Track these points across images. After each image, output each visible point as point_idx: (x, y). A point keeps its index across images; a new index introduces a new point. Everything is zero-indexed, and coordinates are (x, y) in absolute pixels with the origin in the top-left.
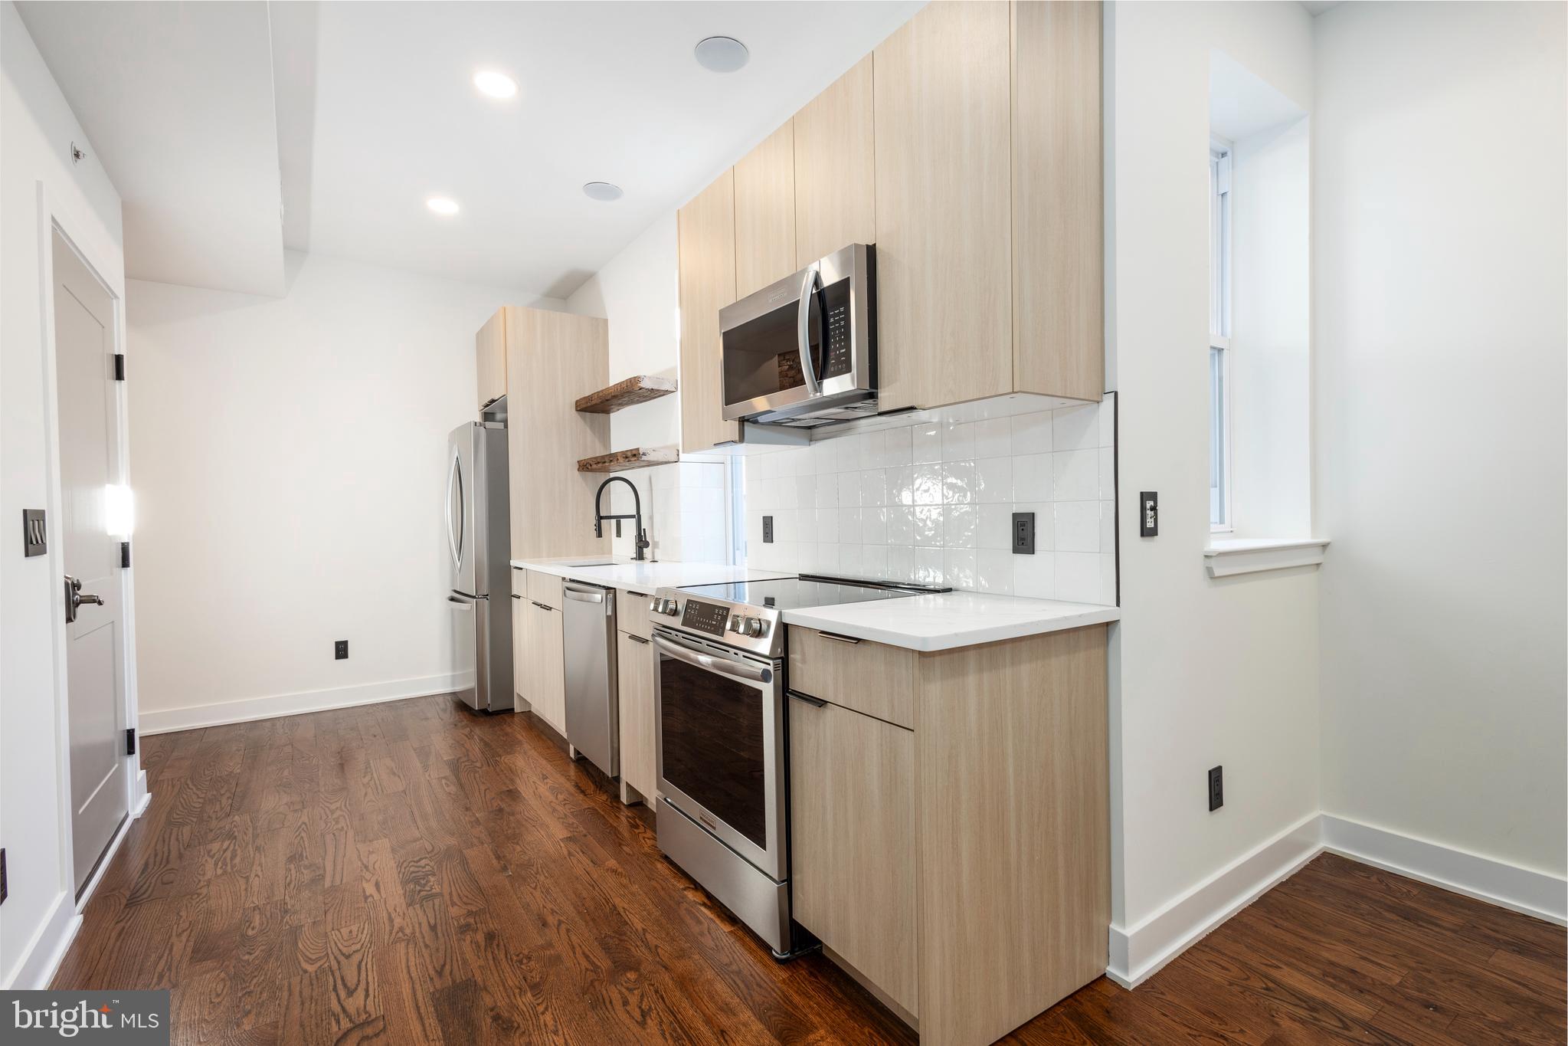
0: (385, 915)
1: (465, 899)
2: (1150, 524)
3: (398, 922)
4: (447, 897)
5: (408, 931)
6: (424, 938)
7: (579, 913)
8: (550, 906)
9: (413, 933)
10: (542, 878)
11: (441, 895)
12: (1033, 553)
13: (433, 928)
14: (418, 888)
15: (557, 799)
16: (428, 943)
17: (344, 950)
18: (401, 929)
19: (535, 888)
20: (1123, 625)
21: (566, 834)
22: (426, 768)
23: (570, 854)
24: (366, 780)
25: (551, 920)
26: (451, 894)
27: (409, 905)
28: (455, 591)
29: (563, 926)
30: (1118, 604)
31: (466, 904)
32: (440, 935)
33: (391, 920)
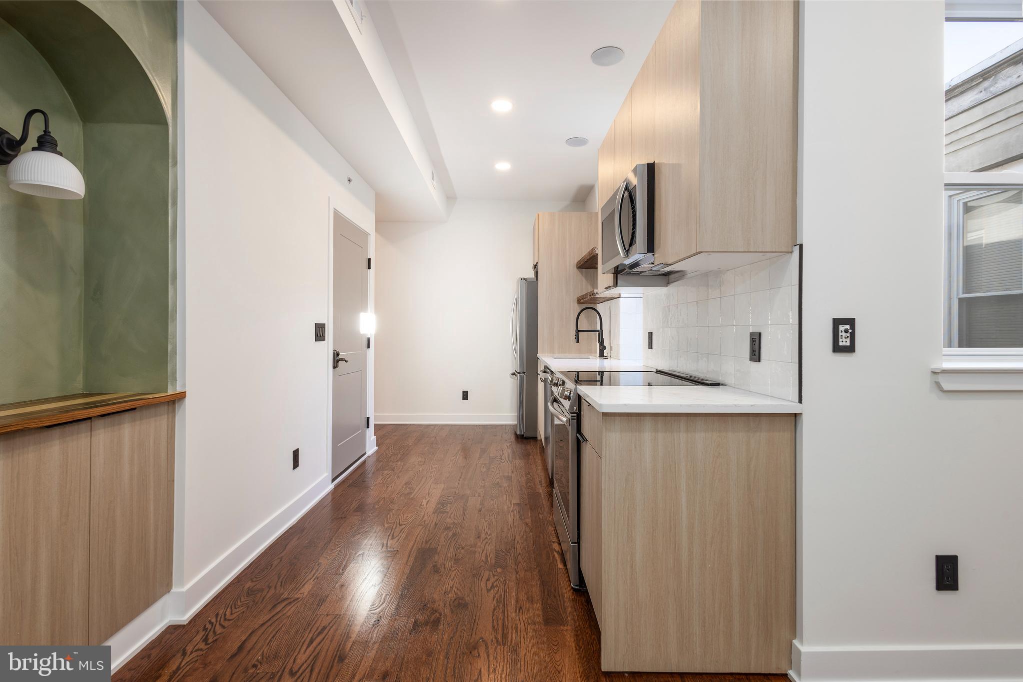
0: (423, 514)
1: (456, 517)
3: (426, 517)
4: (449, 514)
5: (426, 523)
6: (430, 527)
7: (497, 537)
8: (487, 530)
9: (428, 524)
10: (492, 518)
11: (448, 512)
12: (760, 362)
13: (436, 524)
14: (442, 507)
15: (526, 485)
16: (430, 529)
17: (401, 522)
18: (425, 521)
19: (486, 521)
20: (805, 417)
21: (518, 501)
22: (480, 458)
23: (513, 511)
24: (453, 458)
25: (483, 536)
26: (452, 513)
27: (434, 513)
28: (516, 371)
29: (486, 540)
30: (800, 402)
31: (454, 519)
32: (437, 528)
33: (424, 516)
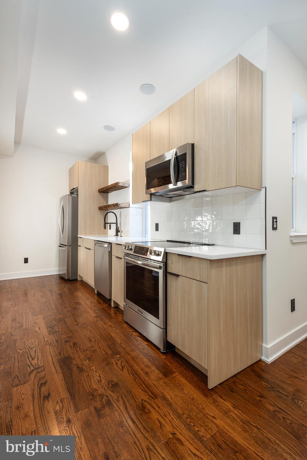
0: (42, 337)
1: (66, 333)
2: (275, 226)
3: (46, 339)
4: (61, 332)
5: (49, 342)
6: (54, 344)
7: (101, 338)
8: (92, 335)
9: (51, 342)
10: (89, 328)
11: (59, 331)
12: (240, 234)
13: (57, 341)
14: (52, 329)
15: (92, 305)
16: (56, 345)
17: (30, 347)
18: (47, 341)
19: (87, 330)
20: (267, 255)
21: (96, 315)
22: (52, 295)
23: (97, 321)
24: (34, 298)
25: (92, 339)
26: (62, 331)
27: (49, 334)
28: (61, 244)
29: (96, 342)
30: (266, 249)
31: (66, 334)
32: (59, 343)
33: (44, 338)
